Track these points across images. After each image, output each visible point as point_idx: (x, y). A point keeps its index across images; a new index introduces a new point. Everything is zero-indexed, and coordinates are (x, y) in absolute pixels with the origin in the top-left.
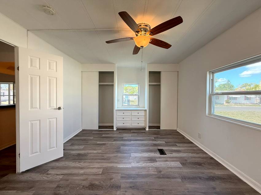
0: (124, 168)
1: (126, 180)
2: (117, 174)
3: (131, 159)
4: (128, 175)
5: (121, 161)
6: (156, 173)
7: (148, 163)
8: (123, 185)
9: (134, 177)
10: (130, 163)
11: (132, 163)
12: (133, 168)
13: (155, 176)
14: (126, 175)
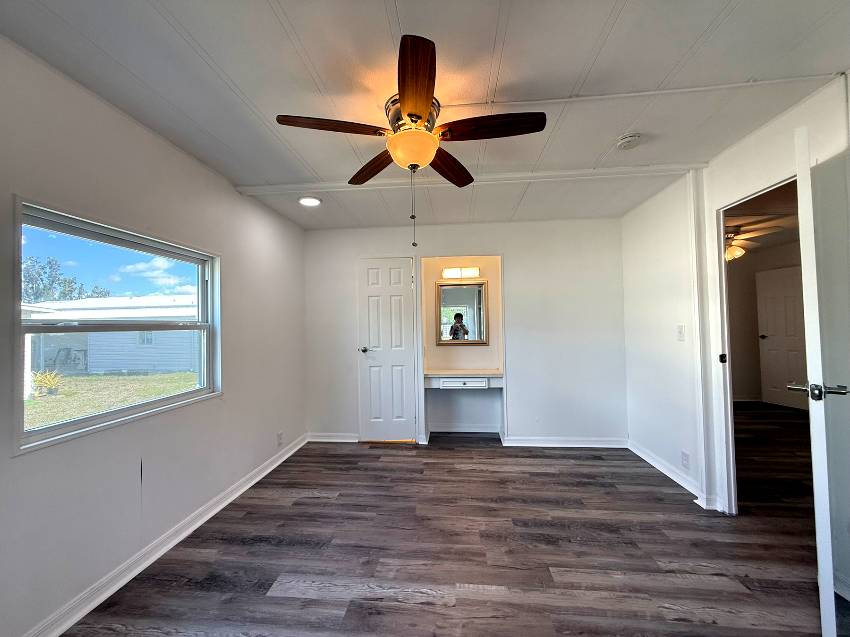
0: (483, 583)
1: (468, 549)
2: (499, 564)
3: (456, 625)
4: (466, 560)
5: (499, 614)
6: (381, 560)
7: (390, 599)
8: (477, 538)
9: (450, 553)
10: (461, 603)
11: (454, 602)
12: (449, 580)
13: (393, 552)
14: (470, 560)
